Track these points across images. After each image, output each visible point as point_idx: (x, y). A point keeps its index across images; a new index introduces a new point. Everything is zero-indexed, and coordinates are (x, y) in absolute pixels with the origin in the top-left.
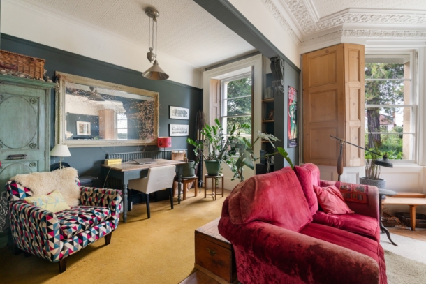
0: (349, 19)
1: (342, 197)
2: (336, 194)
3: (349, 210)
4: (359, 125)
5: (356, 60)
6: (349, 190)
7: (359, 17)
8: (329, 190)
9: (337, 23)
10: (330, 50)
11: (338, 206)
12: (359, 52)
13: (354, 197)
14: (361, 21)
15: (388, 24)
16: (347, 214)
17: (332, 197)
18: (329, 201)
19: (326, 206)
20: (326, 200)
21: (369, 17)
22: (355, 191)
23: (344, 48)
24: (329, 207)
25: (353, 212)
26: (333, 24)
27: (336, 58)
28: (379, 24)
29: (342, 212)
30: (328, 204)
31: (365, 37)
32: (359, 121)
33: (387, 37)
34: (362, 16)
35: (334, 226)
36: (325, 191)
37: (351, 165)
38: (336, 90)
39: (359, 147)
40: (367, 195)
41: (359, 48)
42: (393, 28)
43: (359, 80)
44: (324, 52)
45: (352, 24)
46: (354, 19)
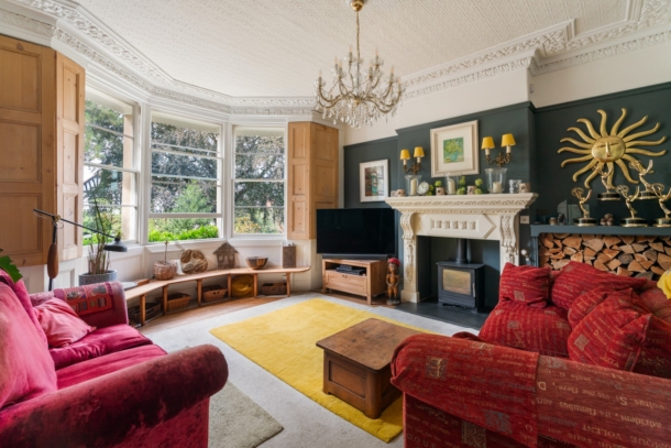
0: (72, 17)
1: (73, 311)
2: (64, 310)
3: (89, 328)
4: (76, 193)
5: (73, 88)
6: (84, 297)
7: (87, 25)
8: (51, 307)
9: (49, 10)
10: (27, 48)
11: (75, 328)
12: (77, 76)
13: (93, 304)
14: (88, 31)
15: (117, 57)
16: (89, 334)
17: (60, 318)
18: (58, 325)
19: (56, 336)
20: (54, 325)
21: (100, 35)
22: (93, 295)
23: (55, 57)
24: (61, 335)
25: (95, 328)
26: (40, 6)
27: (39, 68)
28: (108, 51)
29: (82, 335)
30: (58, 332)
31: (88, 58)
32: (76, 186)
33: (113, 73)
34: (93, 27)
35: (91, 356)
36: (46, 311)
37: (65, 258)
38: (38, 126)
39: (76, 225)
40: (112, 296)
41: (78, 71)
42: (122, 66)
43: (77, 120)
44: (14, 47)
45: (73, 27)
46: (79, 23)
